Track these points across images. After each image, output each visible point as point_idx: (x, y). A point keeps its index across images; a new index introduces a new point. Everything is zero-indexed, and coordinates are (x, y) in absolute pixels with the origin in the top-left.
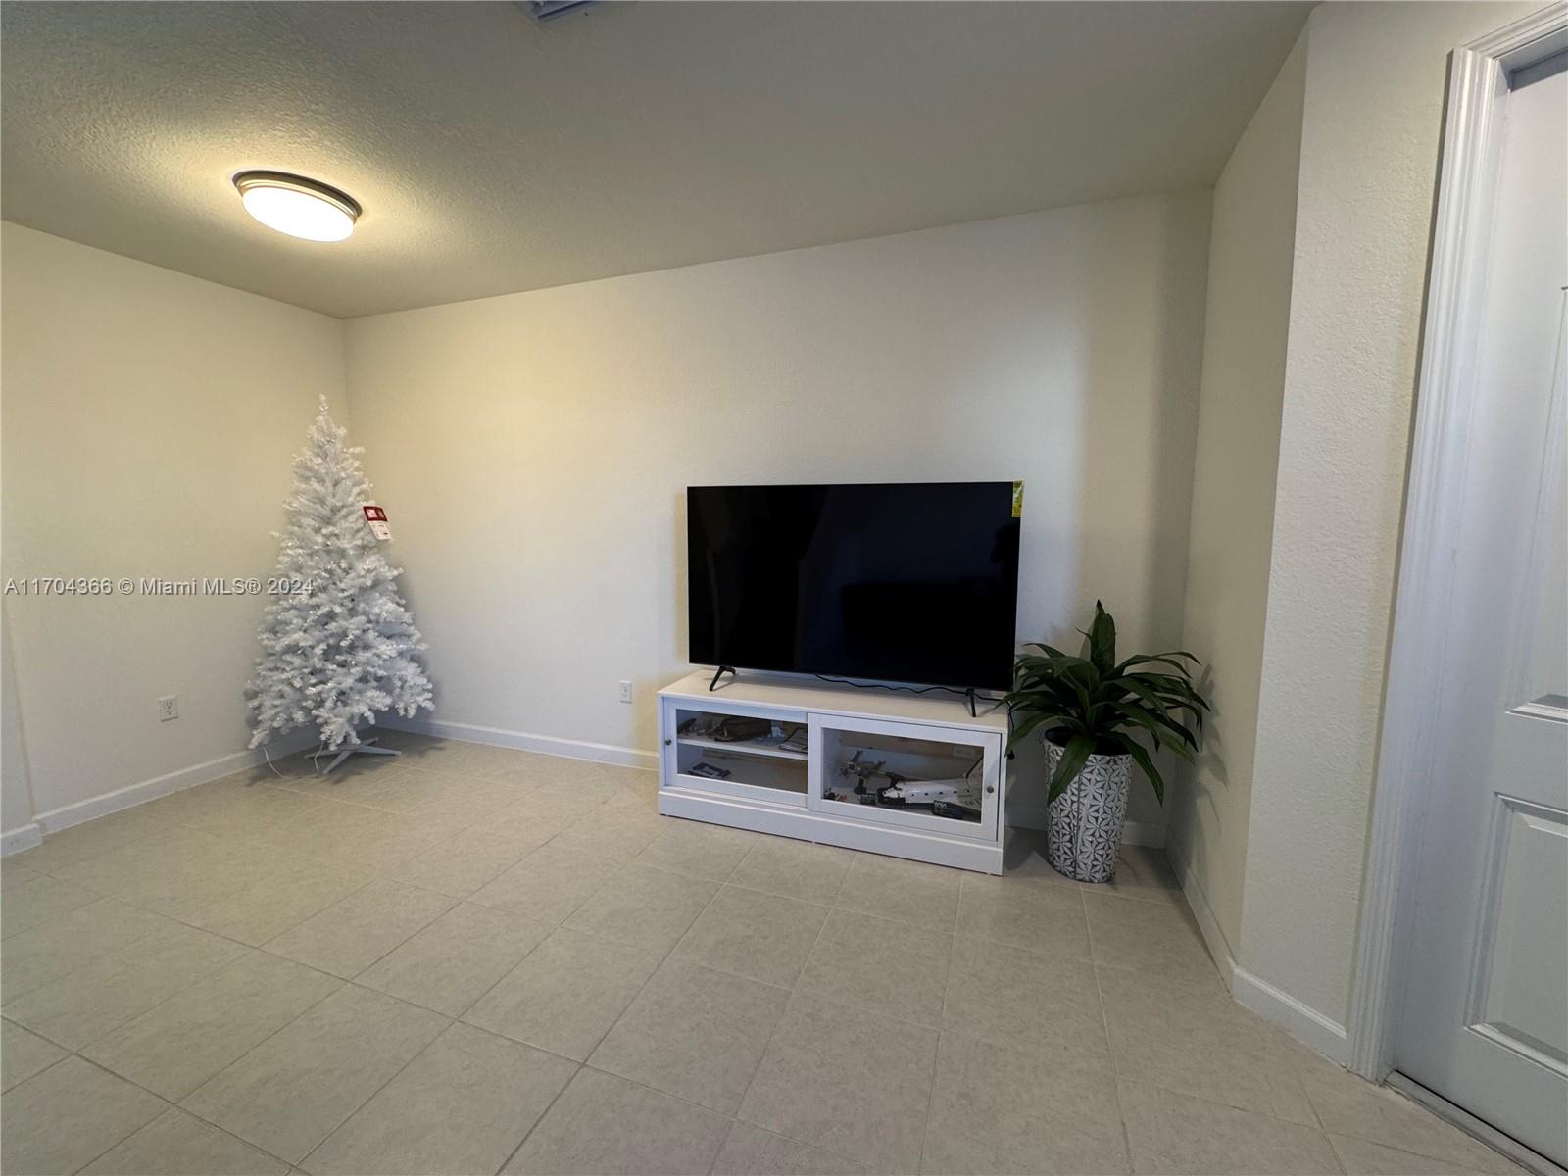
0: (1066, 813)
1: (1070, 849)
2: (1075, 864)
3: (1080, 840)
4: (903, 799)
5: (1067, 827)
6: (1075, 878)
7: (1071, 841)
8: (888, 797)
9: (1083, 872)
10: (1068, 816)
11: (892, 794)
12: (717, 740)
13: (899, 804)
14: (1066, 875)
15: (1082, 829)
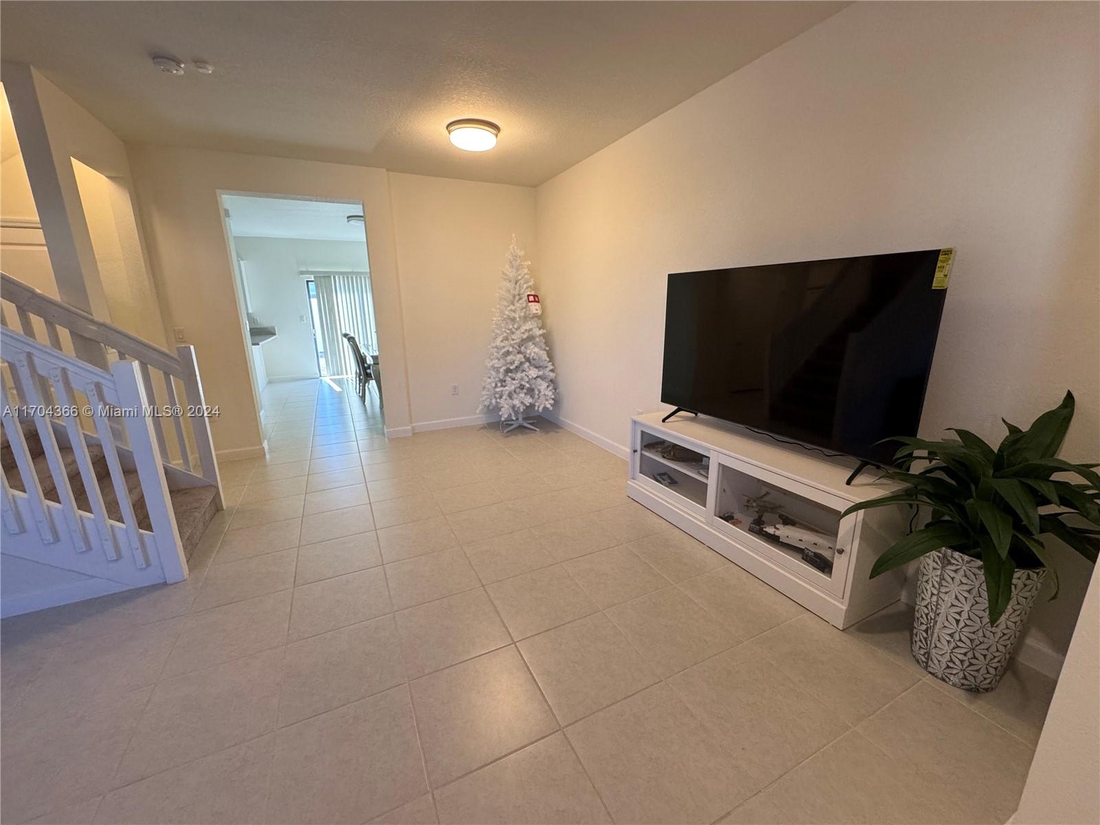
0: (926, 603)
1: (926, 639)
2: (928, 655)
3: (935, 635)
4: (778, 537)
5: (924, 616)
6: (926, 668)
7: (926, 631)
8: (766, 532)
9: (935, 667)
10: (926, 606)
11: (770, 530)
12: (663, 457)
13: (774, 540)
14: (918, 661)
15: (939, 625)
